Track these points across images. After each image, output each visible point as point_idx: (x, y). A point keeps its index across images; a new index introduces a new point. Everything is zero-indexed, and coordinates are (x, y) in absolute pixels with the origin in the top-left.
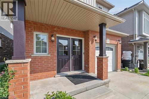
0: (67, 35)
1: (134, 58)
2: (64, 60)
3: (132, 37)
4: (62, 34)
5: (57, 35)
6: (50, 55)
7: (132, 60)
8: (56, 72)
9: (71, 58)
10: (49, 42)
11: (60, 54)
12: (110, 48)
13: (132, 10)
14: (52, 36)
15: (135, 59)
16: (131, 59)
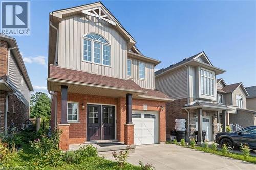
0: (97, 102)
1: (189, 128)
2: (93, 128)
3: (186, 100)
4: (92, 102)
5: (87, 103)
6: (80, 122)
7: (186, 132)
8: (85, 139)
9: (102, 126)
10: (80, 110)
11: (89, 122)
12: (151, 115)
13: (183, 67)
14: (82, 104)
15: (190, 130)
16: (185, 130)
